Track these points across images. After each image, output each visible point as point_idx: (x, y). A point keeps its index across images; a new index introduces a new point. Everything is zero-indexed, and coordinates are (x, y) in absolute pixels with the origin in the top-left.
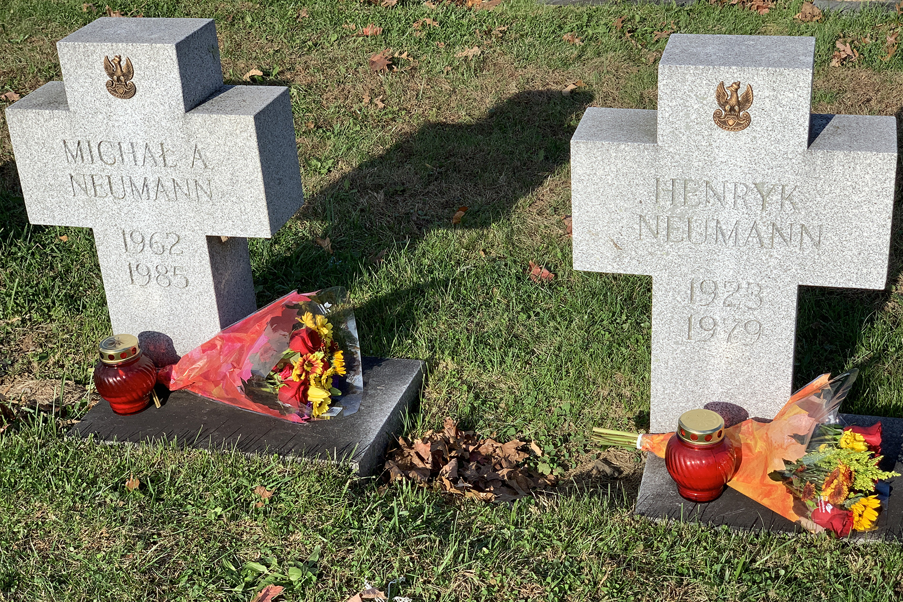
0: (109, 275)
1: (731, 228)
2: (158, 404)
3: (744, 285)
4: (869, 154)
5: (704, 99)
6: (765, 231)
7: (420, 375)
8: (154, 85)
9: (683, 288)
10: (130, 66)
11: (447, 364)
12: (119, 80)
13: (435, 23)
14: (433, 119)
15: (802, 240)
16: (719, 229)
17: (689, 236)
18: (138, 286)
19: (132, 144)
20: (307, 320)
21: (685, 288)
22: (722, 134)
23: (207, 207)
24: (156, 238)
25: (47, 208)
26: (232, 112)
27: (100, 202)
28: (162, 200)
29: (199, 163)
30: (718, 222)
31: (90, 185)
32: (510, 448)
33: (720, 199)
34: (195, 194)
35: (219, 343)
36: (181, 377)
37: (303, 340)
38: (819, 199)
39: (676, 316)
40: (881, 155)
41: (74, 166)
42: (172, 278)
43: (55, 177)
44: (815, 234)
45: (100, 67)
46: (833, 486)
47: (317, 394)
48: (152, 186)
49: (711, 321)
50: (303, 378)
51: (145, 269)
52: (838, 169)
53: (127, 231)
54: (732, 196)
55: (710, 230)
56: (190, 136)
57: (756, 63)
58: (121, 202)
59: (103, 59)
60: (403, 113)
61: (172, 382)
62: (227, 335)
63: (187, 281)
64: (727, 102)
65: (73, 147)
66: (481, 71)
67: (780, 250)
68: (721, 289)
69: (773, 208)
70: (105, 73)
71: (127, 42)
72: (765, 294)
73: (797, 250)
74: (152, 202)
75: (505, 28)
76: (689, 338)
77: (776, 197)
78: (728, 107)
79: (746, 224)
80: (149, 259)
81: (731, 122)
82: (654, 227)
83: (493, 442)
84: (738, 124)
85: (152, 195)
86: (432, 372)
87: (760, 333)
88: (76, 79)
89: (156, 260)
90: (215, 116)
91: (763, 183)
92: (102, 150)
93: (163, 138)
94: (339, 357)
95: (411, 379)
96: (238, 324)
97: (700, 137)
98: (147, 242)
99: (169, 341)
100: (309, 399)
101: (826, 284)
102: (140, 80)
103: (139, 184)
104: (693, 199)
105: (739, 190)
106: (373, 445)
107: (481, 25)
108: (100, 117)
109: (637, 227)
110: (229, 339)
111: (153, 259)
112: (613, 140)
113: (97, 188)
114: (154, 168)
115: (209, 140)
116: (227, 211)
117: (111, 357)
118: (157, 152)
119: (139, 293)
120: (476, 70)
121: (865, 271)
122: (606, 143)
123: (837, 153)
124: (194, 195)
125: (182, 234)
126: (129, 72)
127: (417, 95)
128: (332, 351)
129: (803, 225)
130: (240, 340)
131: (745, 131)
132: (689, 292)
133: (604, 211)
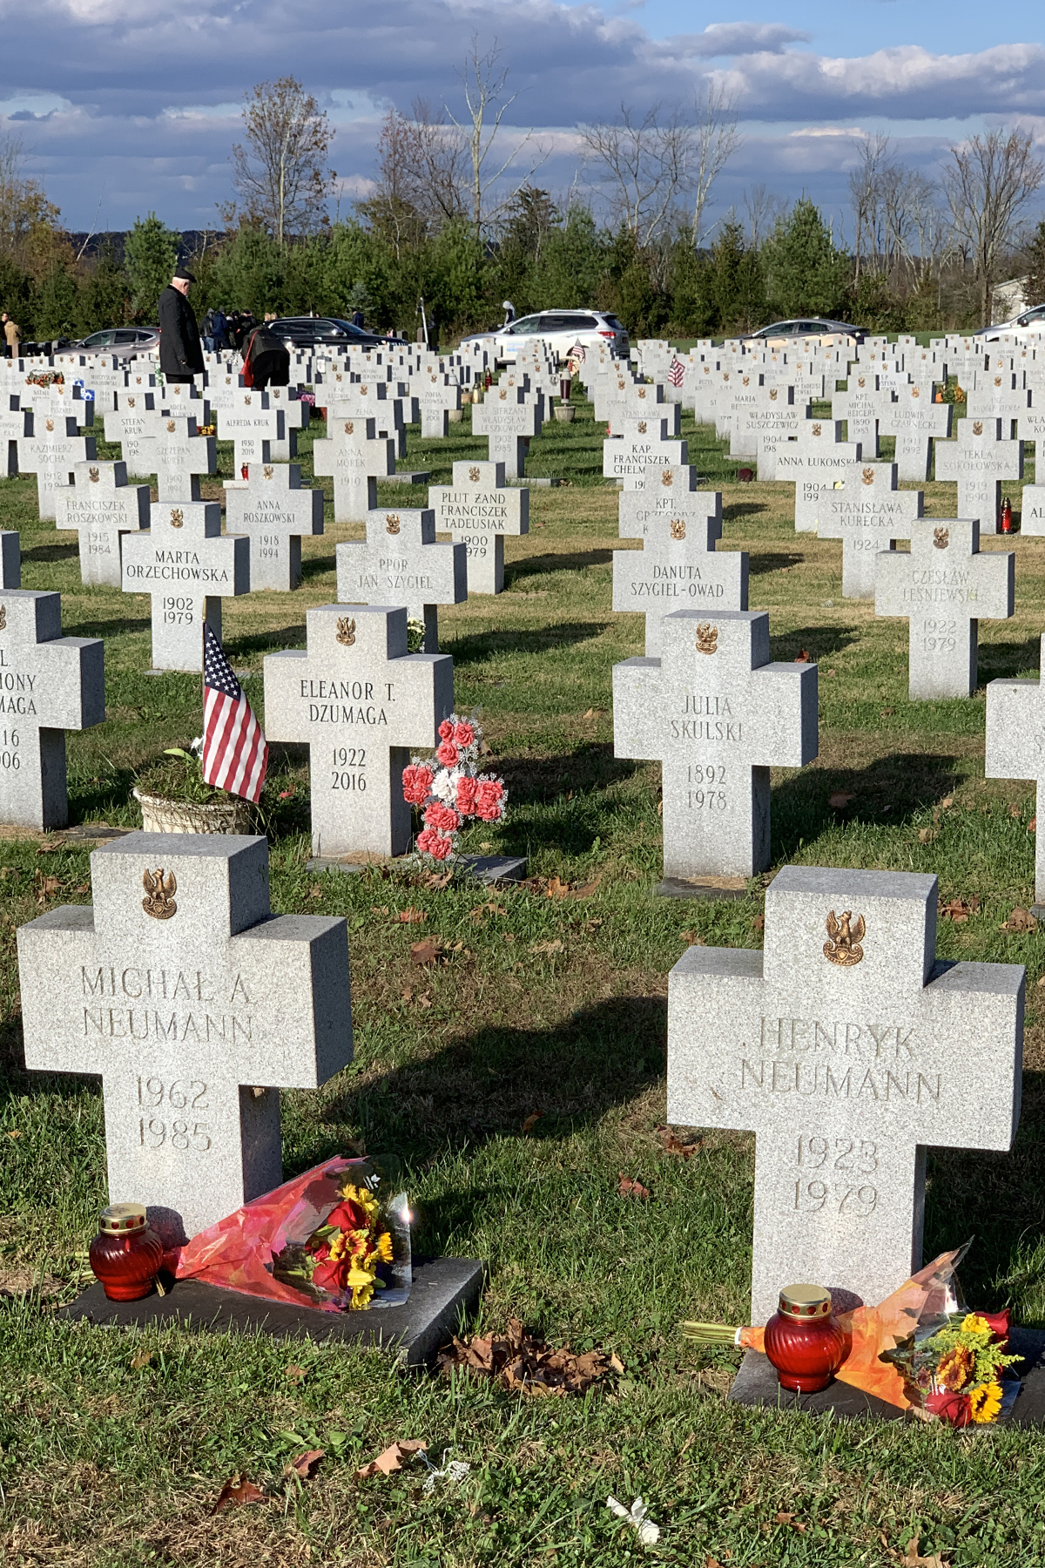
0: (114, 1134)
1: (843, 1076)
2: (161, 1292)
3: (858, 1144)
4: (987, 995)
5: (813, 929)
6: (880, 1081)
7: (480, 1273)
8: (198, 904)
9: (790, 1146)
10: (172, 882)
11: (513, 1269)
12: (158, 896)
13: (501, 911)
14: (497, 1023)
15: (919, 1091)
16: (829, 1076)
17: (797, 1085)
18: (148, 1148)
19: (163, 973)
20: (349, 1193)
21: (792, 1146)
22: (832, 969)
23: (244, 1050)
24: (178, 1088)
25: (50, 1049)
26: (284, 938)
27: (116, 1042)
28: (191, 1039)
29: (240, 997)
30: (829, 1069)
31: (106, 1022)
32: (586, 1361)
33: (832, 1043)
34: (231, 1033)
35: (241, 1219)
36: (191, 1261)
37: (345, 1212)
38: (936, 1044)
39: (782, 1181)
40: (999, 997)
41: (90, 998)
42: (191, 1138)
43: (66, 1011)
44: (933, 1083)
45: (138, 880)
46: (948, 1367)
47: (359, 1279)
48: (181, 1022)
49: (821, 1187)
50: (343, 1256)
51: (160, 1125)
52: (956, 1011)
53: (145, 1078)
54: (844, 1039)
55: (820, 1078)
56: (232, 964)
57: (869, 893)
58: (142, 1042)
59: (143, 872)
60: (457, 1014)
61: (180, 1266)
62: (252, 1208)
63: (209, 1142)
64: (837, 933)
65: (92, 975)
66: (565, 970)
67: (896, 1103)
68: (832, 1149)
69: (888, 1054)
70: (142, 889)
71: (173, 854)
72: (880, 1155)
73: (914, 1102)
74: (178, 1042)
75: (600, 921)
76: (796, 1207)
77: (891, 1042)
78: (838, 939)
79: (859, 1072)
80: (167, 1114)
81: (842, 955)
82: (758, 1074)
83: (566, 1354)
84: (850, 958)
85: (180, 1034)
86: (494, 1274)
87: (875, 1202)
88: (107, 895)
89: (175, 1115)
90: (264, 941)
91: (877, 1026)
92: (126, 980)
93: (201, 966)
94: (385, 1241)
95: (469, 1277)
96: (266, 1196)
97: (810, 972)
98: (166, 1092)
99: (178, 1219)
100: (349, 1284)
101: (946, 1144)
102: (182, 898)
103: (166, 1020)
104: (801, 1042)
105: (851, 1032)
106: (424, 1335)
107: (567, 917)
108: (130, 940)
109: (739, 1073)
110: (256, 1213)
111: (171, 1113)
112: (715, 974)
113: (115, 1025)
114: (186, 1002)
115: (254, 970)
116: (267, 1055)
117: (115, 1226)
118: (191, 981)
119: (149, 1156)
120: (557, 969)
121: (988, 1128)
122: (707, 976)
123: (954, 992)
124: (229, 1035)
125: (210, 1083)
126: (172, 888)
127: (477, 995)
128: (377, 1232)
129: (920, 1075)
130: (268, 1213)
131: (858, 965)
132: (796, 1151)
133: (704, 1054)
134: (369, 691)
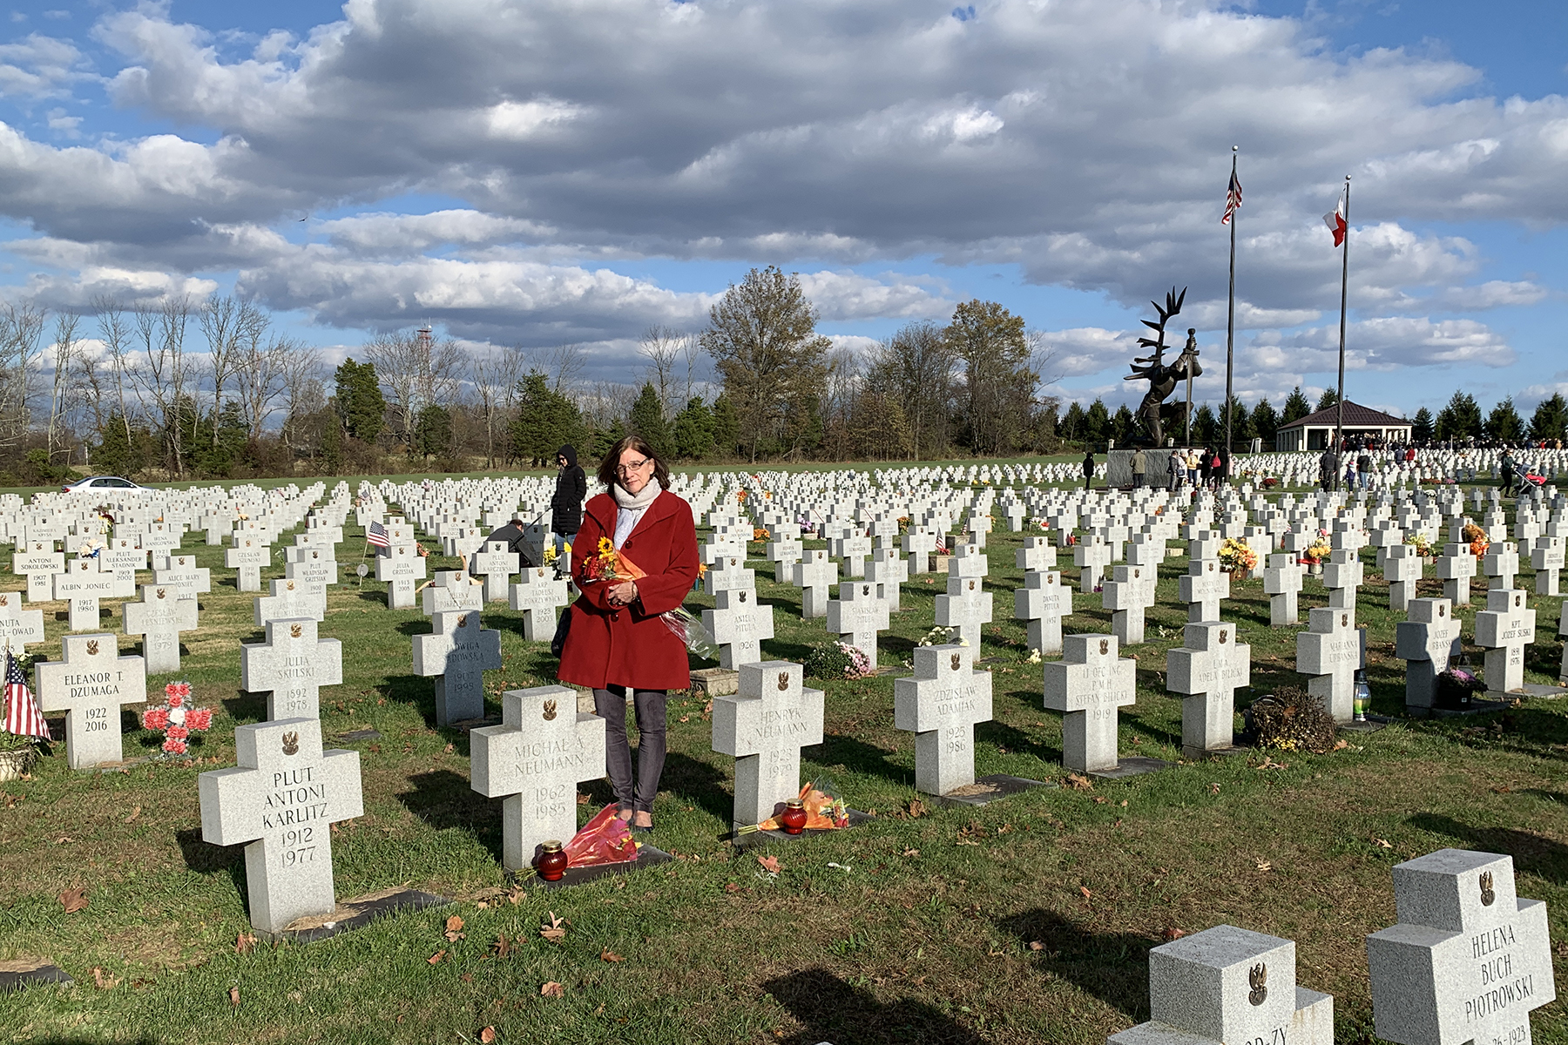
0: (526, 817)
8: (565, 711)
10: (555, 704)
12: (550, 711)
18: (540, 819)
19: (549, 743)
23: (579, 768)
24: (553, 790)
27: (529, 777)
28: (559, 768)
29: (579, 746)
31: (525, 769)
41: (519, 760)
42: (557, 810)
43: (508, 768)
45: (542, 706)
48: (555, 762)
51: (545, 808)
53: (540, 789)
56: (577, 733)
58: (539, 774)
59: (543, 703)
63: (564, 810)
64: (782, 680)
65: (520, 750)
70: (543, 709)
74: (554, 770)
84: (784, 688)
85: (555, 767)
88: (529, 715)
90: (589, 722)
92: (534, 749)
93: (565, 736)
98: (548, 793)
102: (558, 710)
103: (549, 762)
108: (537, 732)
111: (550, 802)
113: (529, 769)
114: (558, 752)
115: (585, 734)
116: (588, 768)
118: (560, 744)
119: (540, 823)
124: (574, 763)
125: (566, 785)
126: (554, 707)
134: (107, 676)
